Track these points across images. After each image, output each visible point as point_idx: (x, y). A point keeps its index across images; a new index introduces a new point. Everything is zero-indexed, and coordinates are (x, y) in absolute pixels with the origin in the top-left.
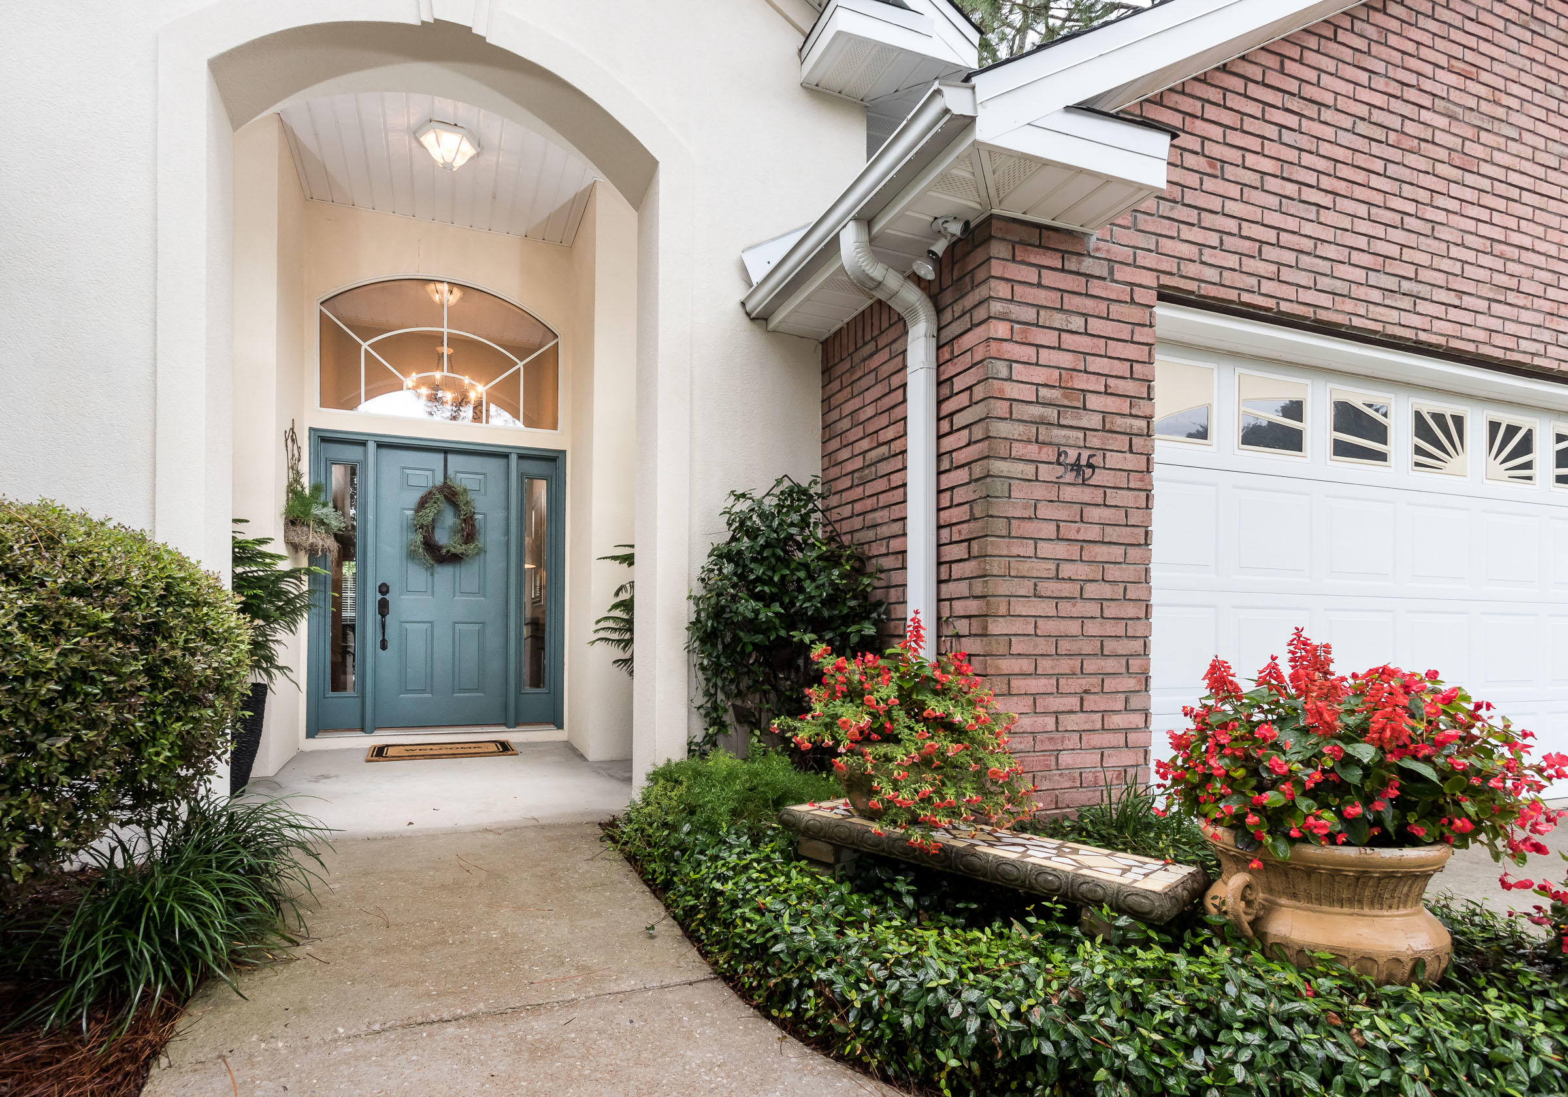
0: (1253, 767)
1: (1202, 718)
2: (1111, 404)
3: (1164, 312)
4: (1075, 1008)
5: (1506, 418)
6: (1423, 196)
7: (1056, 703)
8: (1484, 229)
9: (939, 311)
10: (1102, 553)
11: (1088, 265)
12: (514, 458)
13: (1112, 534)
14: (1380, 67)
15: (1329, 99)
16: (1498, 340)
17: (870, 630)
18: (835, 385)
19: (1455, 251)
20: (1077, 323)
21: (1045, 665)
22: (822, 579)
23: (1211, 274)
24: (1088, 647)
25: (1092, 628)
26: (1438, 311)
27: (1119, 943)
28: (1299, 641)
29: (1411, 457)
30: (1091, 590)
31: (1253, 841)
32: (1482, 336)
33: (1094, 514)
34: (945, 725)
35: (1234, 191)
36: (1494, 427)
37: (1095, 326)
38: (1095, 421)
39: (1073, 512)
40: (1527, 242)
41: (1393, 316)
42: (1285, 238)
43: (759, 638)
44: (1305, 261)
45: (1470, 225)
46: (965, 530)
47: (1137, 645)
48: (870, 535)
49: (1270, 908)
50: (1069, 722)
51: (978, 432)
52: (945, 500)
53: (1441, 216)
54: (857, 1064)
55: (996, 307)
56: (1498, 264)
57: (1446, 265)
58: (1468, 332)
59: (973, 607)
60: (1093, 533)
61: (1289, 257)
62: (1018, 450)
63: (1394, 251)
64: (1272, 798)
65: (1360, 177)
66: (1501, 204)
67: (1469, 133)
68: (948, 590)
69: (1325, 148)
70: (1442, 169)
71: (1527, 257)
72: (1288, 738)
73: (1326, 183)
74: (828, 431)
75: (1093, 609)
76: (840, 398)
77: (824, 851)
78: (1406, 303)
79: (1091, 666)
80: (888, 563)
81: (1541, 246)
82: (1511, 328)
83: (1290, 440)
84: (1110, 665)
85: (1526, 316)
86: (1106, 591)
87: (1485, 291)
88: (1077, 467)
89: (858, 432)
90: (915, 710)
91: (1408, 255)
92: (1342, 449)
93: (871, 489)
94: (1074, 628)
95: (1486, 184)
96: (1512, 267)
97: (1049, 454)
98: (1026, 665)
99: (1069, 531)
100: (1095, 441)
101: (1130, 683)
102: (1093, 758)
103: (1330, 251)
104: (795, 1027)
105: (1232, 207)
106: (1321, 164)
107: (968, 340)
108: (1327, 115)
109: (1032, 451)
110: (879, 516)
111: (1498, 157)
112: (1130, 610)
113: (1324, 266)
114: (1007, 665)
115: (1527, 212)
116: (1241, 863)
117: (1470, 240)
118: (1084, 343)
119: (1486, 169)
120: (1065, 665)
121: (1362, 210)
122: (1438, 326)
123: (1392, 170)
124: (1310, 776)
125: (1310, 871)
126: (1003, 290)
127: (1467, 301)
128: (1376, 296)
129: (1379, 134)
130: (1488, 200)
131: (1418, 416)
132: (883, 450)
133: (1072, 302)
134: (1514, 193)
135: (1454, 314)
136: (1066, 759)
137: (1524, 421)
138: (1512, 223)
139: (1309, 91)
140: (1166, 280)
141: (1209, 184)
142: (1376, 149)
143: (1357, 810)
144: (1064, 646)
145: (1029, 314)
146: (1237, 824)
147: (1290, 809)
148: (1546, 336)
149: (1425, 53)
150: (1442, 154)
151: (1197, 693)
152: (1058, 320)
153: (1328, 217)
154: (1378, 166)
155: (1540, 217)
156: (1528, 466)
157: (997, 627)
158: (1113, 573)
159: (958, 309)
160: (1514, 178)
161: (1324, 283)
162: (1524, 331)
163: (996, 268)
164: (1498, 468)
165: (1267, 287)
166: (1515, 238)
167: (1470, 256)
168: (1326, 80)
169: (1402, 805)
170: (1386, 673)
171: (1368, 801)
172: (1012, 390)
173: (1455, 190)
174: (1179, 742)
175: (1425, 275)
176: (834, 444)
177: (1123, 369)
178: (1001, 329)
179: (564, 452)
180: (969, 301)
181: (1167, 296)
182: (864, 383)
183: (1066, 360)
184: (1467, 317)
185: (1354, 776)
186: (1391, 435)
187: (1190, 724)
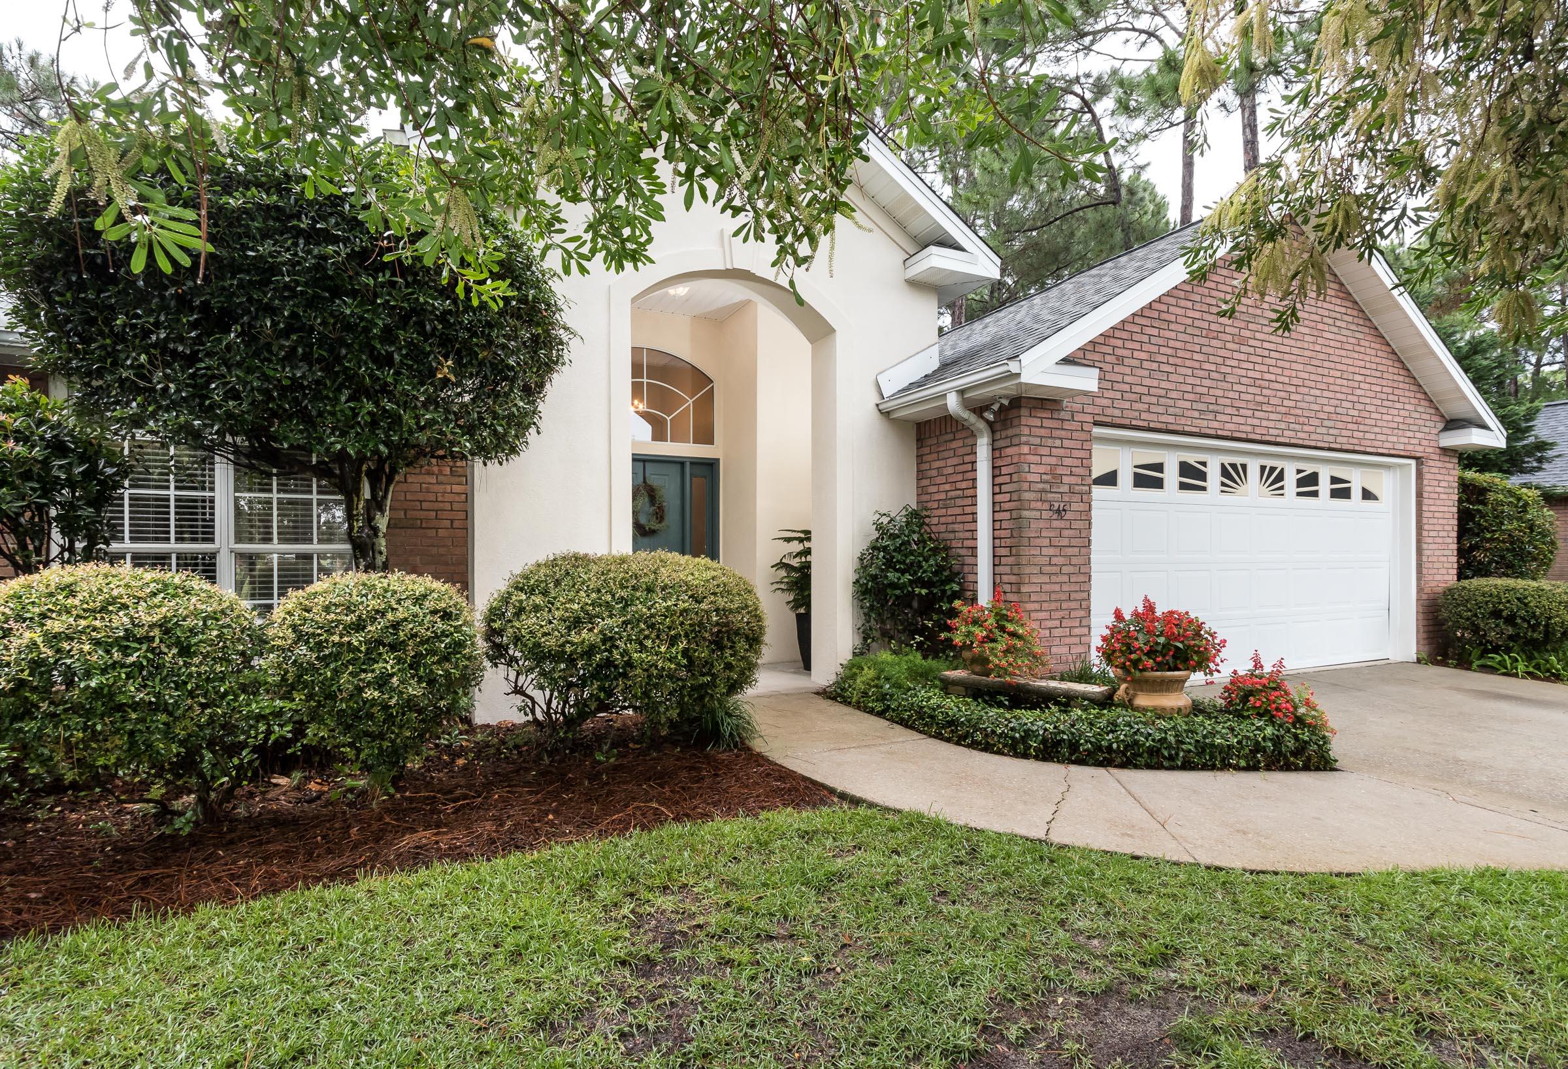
0: (1128, 646)
1: (1113, 630)
2: (1073, 480)
3: (1097, 431)
4: (1073, 726)
5: (1269, 463)
6: (1219, 360)
7: (1050, 624)
8: (1251, 374)
9: (993, 432)
10: (1070, 551)
11: (1063, 415)
12: (688, 465)
13: (1074, 542)
14: (1198, 298)
15: (1173, 318)
16: (1258, 430)
17: (956, 587)
18: (926, 450)
19: (1236, 387)
20: (1058, 443)
21: (1045, 606)
22: (932, 562)
23: (1117, 413)
24: (1064, 597)
25: (1065, 588)
26: (1227, 418)
27: (1085, 709)
28: (1146, 600)
29: (1220, 488)
30: (1065, 570)
31: (1128, 672)
32: (1249, 429)
33: (1066, 533)
34: (1014, 635)
35: (1128, 371)
36: (1263, 468)
37: (1066, 443)
38: (1065, 489)
39: (1057, 533)
40: (1273, 377)
41: (1205, 423)
42: (1152, 391)
43: (898, 592)
44: (1162, 400)
45: (1243, 372)
46: (1009, 542)
47: (1085, 595)
48: (951, 536)
49: (1135, 696)
50: (1056, 632)
51: (1015, 497)
52: (997, 526)
53: (1228, 370)
54: (999, 753)
55: (1024, 439)
56: (1258, 391)
57: (1231, 394)
58: (1242, 428)
59: (1013, 579)
60: (1065, 542)
61: (1154, 400)
62: (1033, 505)
63: (1205, 390)
64: (1133, 656)
65: (1188, 355)
66: (1259, 360)
67: (1243, 325)
68: (999, 569)
69: (1171, 343)
70: (1229, 345)
71: (1273, 385)
72: (1140, 636)
73: (1171, 360)
74: (921, 475)
75: (1065, 578)
76: (929, 458)
77: (961, 689)
78: (1211, 416)
79: (1064, 605)
80: (963, 552)
81: (1280, 379)
82: (1265, 423)
83: (1158, 484)
84: (1073, 605)
85: (1272, 416)
86: (1071, 569)
87: (1251, 406)
88: (1058, 511)
89: (943, 479)
90: (1002, 629)
91: (1212, 392)
92: (1183, 486)
93: (950, 512)
94: (1057, 588)
95: (1251, 350)
96: (1265, 392)
97: (1046, 506)
98: (1036, 606)
99: (1055, 542)
100: (1066, 498)
101: (1082, 613)
102: (1065, 650)
103: (1173, 395)
104: (974, 745)
105: (1128, 379)
106: (1169, 351)
107: (1009, 451)
108: (1172, 326)
109: (1039, 505)
110: (956, 527)
111: (1258, 335)
112: (1082, 578)
113: (1171, 402)
114: (1029, 606)
115: (1273, 362)
116: (1125, 681)
117: (1244, 380)
118: (1061, 452)
119: (1252, 342)
120: (1053, 606)
121: (1189, 372)
122: (1228, 426)
123: (1204, 349)
124: (1146, 648)
125: (1147, 681)
126: (1026, 431)
127: (1242, 412)
128: (1196, 414)
129: (1198, 332)
130: (1252, 358)
131: (1223, 465)
132: (959, 493)
133: (1056, 433)
134: (1266, 353)
135: (1235, 419)
136: (1054, 650)
137: (1279, 464)
138: (1265, 368)
139: (1164, 316)
140: (1097, 418)
141: (1117, 369)
142: (1196, 340)
143: (1159, 659)
144: (1053, 597)
145: (1038, 440)
146: (1123, 667)
147: (1139, 660)
148: (1283, 426)
149: (1221, 287)
150: (1229, 338)
151: (1111, 620)
152: (1050, 442)
153: (1172, 377)
154: (1197, 348)
155: (1280, 363)
156: (1282, 488)
157: (1024, 589)
158: (1074, 561)
159: (1004, 434)
160: (1266, 345)
161: (1171, 410)
162: (1271, 424)
163: (1024, 421)
164: (1265, 490)
165: (1144, 416)
166: (1267, 376)
167: (1243, 389)
168: (1172, 309)
169: (1175, 657)
170: (1171, 613)
171: (1164, 656)
172: (1031, 477)
173: (1236, 355)
174: (1104, 639)
175: (1221, 401)
176: (925, 482)
177: (1078, 462)
178: (1025, 449)
179: (718, 460)
180: (1010, 432)
181: (1096, 424)
182: (946, 454)
183: (1053, 461)
184: (1242, 420)
185: (1159, 648)
186: (1209, 477)
187: (1108, 632)
